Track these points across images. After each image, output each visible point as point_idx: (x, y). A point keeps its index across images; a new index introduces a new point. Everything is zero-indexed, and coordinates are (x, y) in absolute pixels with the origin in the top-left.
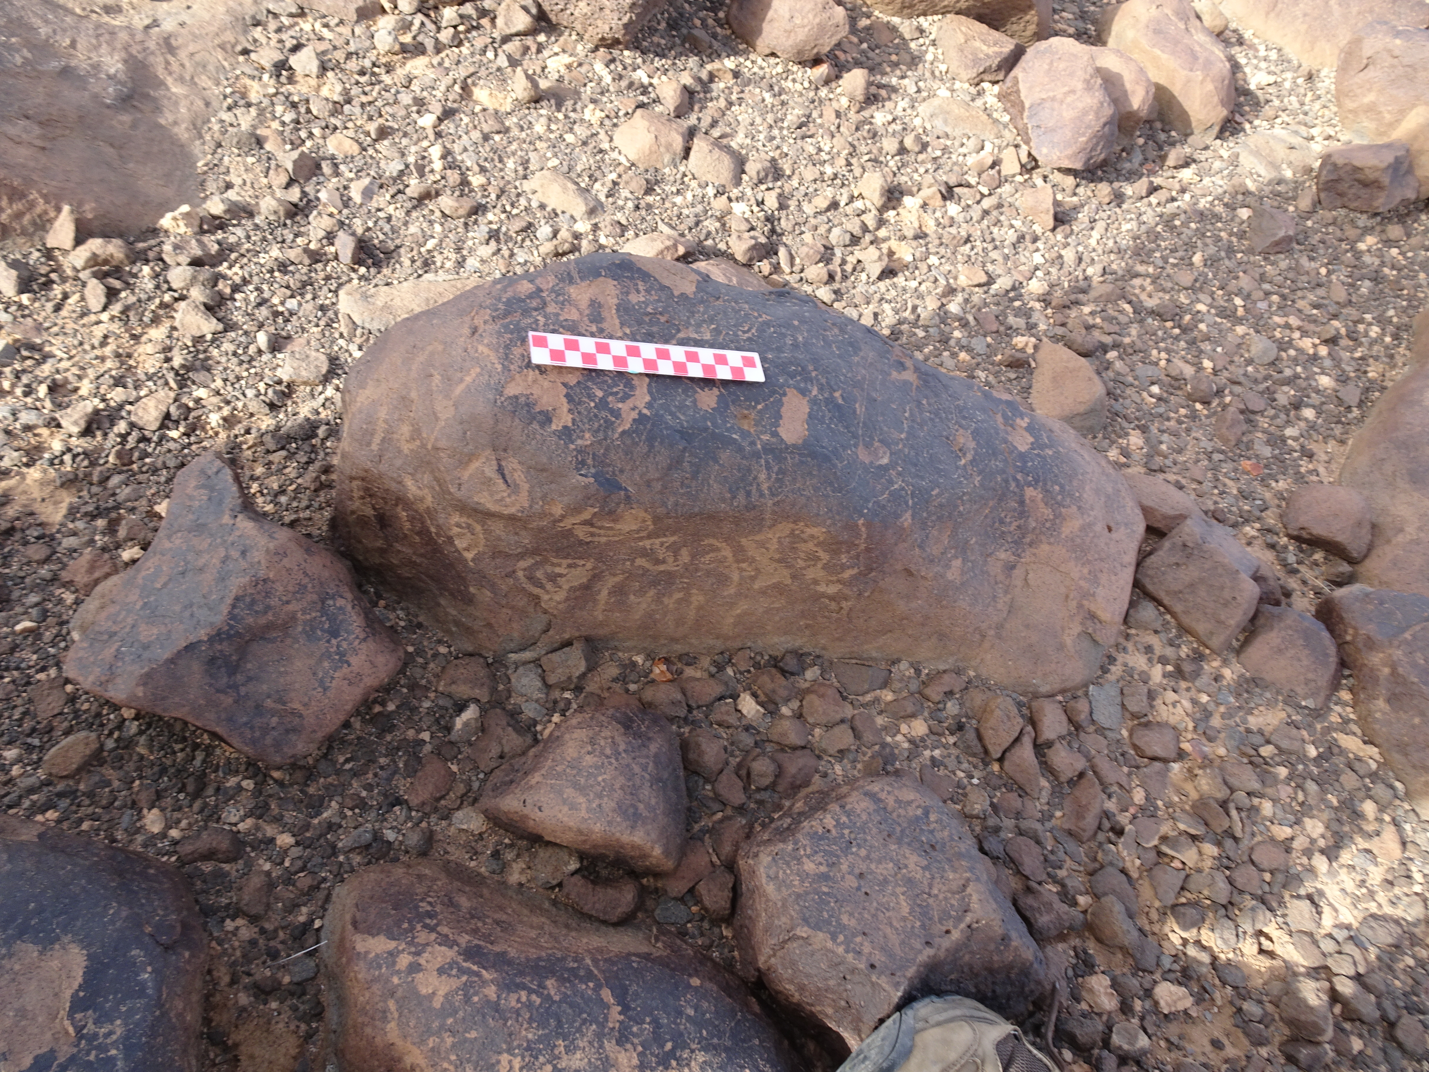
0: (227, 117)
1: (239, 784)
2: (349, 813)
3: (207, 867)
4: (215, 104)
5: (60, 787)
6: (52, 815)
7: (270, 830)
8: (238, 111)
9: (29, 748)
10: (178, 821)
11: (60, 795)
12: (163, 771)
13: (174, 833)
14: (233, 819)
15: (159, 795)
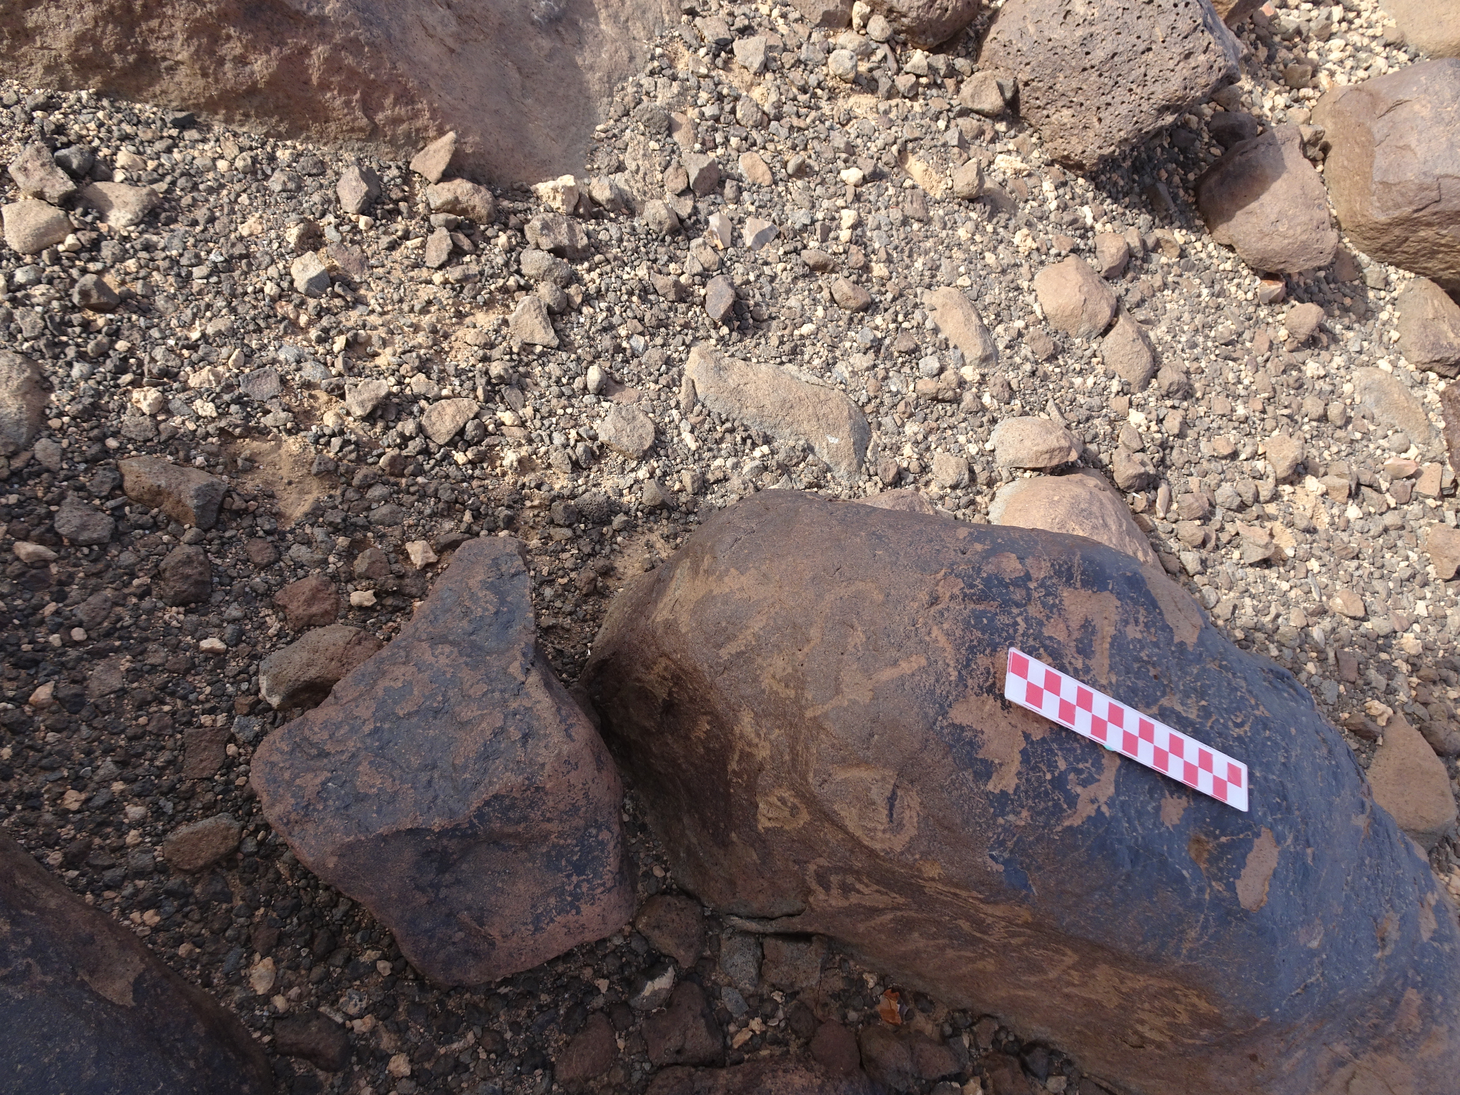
0: (646, 82)
1: (374, 963)
2: (483, 1056)
3: (300, 1068)
4: (639, 61)
5: (174, 882)
6: (151, 917)
7: (387, 1041)
8: (661, 81)
9: (158, 812)
10: (290, 986)
11: (170, 894)
12: (296, 908)
13: (279, 1002)
14: (352, 1010)
15: (281, 940)
